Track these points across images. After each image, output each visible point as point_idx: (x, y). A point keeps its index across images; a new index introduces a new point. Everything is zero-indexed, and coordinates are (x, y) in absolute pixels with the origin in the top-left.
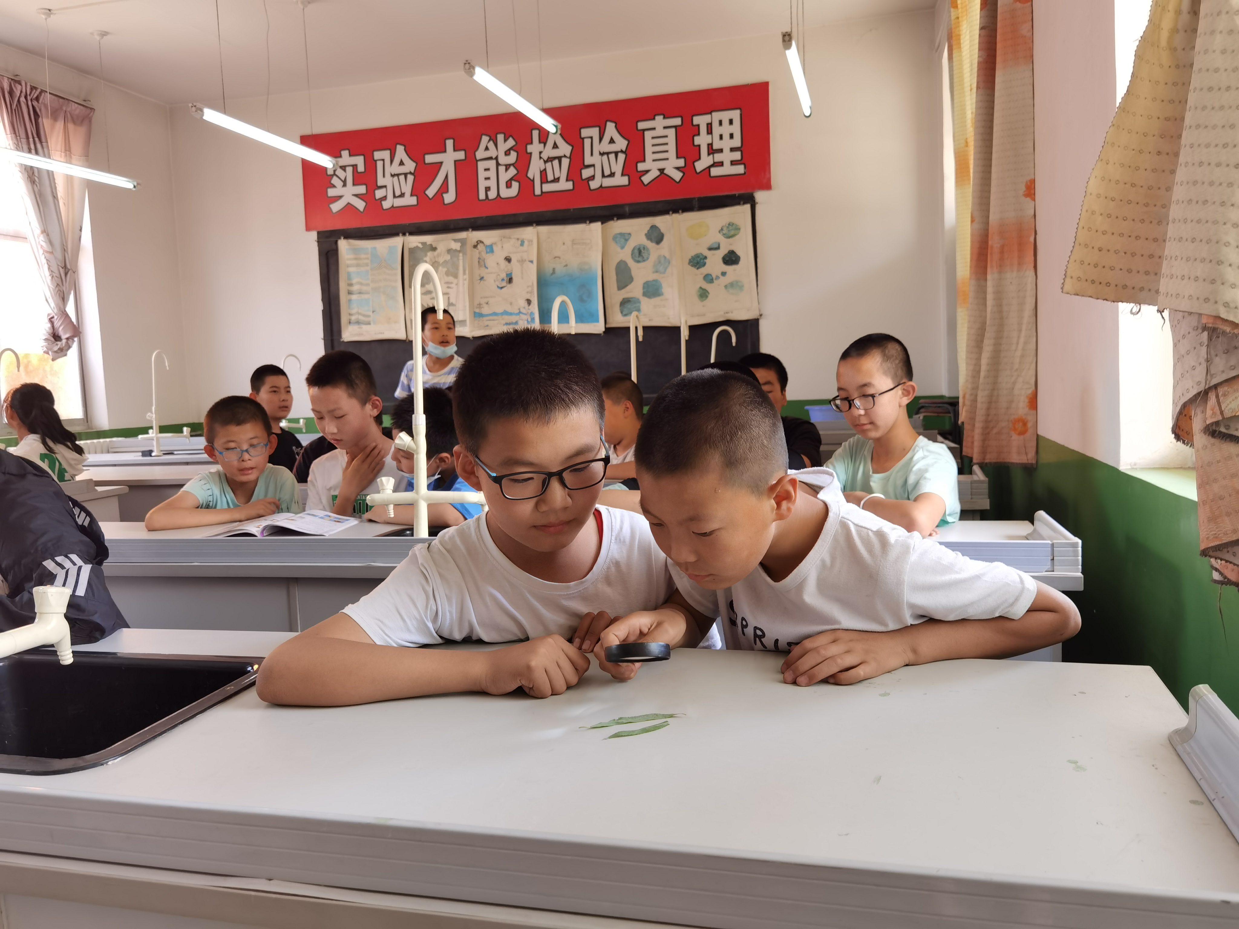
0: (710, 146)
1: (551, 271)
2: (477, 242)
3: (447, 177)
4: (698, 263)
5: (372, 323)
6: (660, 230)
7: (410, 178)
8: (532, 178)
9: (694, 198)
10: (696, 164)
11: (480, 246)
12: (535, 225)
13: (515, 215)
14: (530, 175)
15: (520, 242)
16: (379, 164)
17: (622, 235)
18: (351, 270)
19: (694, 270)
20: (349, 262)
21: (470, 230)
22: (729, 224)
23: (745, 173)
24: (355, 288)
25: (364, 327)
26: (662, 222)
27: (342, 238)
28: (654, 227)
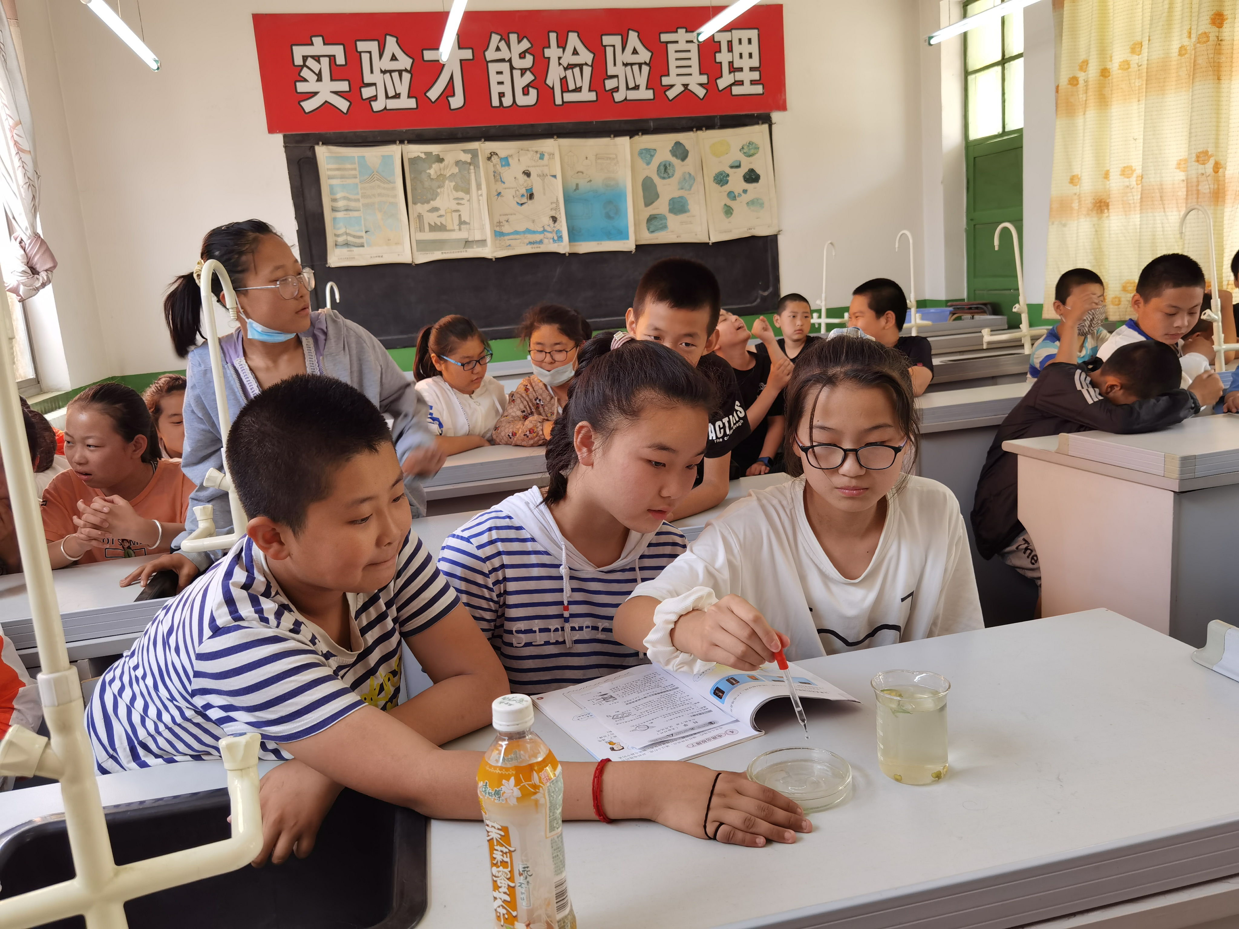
0: (731, 63)
1: (574, 187)
2: (491, 153)
3: (452, 77)
4: (721, 181)
5: (365, 245)
6: (684, 147)
7: (406, 77)
8: (552, 87)
9: (716, 116)
10: (718, 81)
11: (494, 159)
12: (555, 137)
13: (532, 125)
14: (549, 82)
15: (539, 155)
16: (365, 58)
17: (648, 150)
18: (334, 182)
19: (718, 186)
20: (330, 173)
21: (483, 140)
22: (749, 143)
23: (763, 93)
24: (341, 204)
25: (355, 250)
26: (686, 138)
27: (321, 143)
28: (678, 144)
